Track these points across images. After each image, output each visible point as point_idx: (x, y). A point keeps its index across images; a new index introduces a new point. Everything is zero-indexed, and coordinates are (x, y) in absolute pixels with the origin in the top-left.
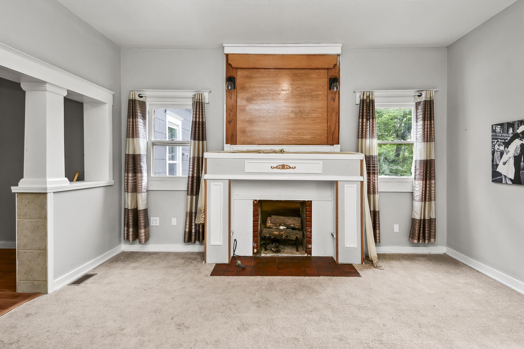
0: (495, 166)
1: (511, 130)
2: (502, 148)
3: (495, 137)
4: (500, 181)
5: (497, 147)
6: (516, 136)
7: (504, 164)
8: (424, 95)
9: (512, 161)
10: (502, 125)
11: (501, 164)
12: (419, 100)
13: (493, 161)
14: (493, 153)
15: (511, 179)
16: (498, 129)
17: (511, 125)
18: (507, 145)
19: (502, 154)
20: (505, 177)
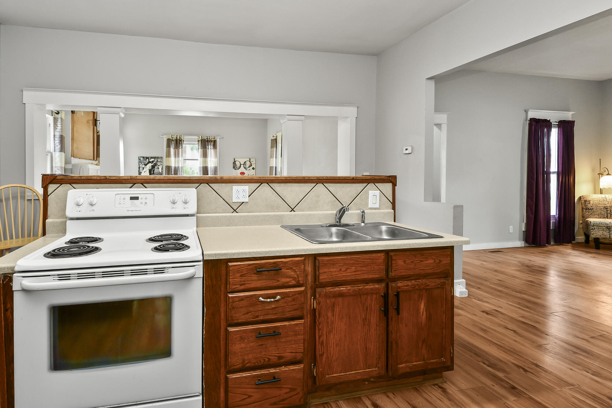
1: (147, 160)
2: (144, 166)
3: (140, 162)
5: (141, 166)
6: (149, 162)
7: (145, 172)
10: (143, 157)
13: (139, 171)
14: (139, 168)
16: (142, 159)
17: (147, 158)
18: (146, 165)
19: (143, 168)
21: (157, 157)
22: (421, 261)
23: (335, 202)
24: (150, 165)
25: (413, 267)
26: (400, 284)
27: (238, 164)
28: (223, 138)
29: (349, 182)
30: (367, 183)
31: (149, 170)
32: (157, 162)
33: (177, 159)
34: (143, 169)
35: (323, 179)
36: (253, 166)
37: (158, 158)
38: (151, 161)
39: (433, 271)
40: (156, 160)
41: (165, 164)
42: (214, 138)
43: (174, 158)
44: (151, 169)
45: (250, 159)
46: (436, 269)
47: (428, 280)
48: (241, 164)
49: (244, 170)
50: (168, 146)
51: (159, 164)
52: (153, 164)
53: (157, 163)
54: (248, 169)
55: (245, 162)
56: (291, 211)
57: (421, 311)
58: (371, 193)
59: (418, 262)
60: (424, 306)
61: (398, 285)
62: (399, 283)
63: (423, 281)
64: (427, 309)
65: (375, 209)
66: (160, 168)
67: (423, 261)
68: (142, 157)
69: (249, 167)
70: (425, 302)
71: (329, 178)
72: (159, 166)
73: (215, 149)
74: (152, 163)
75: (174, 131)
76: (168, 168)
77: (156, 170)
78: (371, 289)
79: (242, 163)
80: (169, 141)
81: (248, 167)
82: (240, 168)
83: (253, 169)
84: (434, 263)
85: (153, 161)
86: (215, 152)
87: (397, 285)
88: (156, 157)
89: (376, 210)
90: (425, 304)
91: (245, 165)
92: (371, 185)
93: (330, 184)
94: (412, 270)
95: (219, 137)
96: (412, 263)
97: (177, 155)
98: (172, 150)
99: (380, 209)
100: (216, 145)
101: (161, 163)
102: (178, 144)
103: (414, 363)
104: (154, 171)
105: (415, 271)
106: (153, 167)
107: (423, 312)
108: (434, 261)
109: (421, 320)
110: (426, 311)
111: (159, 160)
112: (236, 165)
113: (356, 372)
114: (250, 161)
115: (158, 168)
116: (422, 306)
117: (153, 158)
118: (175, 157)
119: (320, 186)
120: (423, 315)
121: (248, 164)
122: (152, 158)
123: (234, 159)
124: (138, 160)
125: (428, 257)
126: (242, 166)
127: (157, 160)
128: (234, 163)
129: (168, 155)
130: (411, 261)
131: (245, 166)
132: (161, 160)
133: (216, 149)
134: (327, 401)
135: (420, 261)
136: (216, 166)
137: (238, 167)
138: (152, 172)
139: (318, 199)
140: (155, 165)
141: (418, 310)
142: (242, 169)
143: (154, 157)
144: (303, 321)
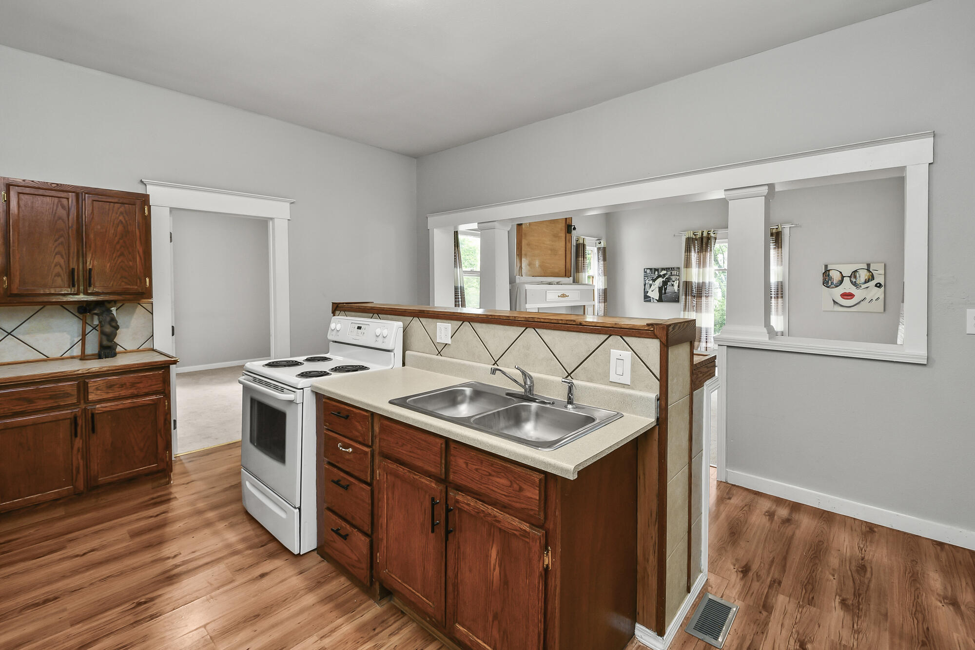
0: (646, 292)
1: (657, 273)
2: (651, 282)
3: (646, 276)
4: (650, 301)
5: (647, 282)
6: (659, 276)
7: (652, 291)
8: (602, 243)
9: (657, 289)
10: (651, 269)
11: (650, 291)
12: (599, 246)
13: (644, 289)
14: (645, 285)
15: (656, 300)
16: (648, 271)
17: (656, 270)
18: (654, 280)
19: (651, 285)
20: (653, 298)
21: (671, 268)
22: (490, 475)
23: (551, 360)
24: (660, 280)
25: (478, 479)
26: (460, 497)
27: (835, 276)
28: (797, 226)
29: (572, 330)
30: (608, 334)
31: (659, 287)
32: (672, 275)
33: (701, 270)
34: (650, 287)
35: (533, 320)
36: (879, 279)
37: (673, 269)
38: (662, 274)
39: (510, 502)
40: (669, 273)
41: (683, 279)
42: (777, 228)
43: (697, 269)
44: (662, 287)
45: (869, 265)
46: (515, 499)
47: (502, 513)
48: (843, 277)
49: (852, 289)
50: (688, 250)
51: (673, 278)
52: (665, 278)
53: (672, 277)
54: (864, 286)
55: (856, 271)
56: (494, 365)
57: (493, 562)
58: (615, 353)
59: (485, 473)
60: (497, 555)
61: (457, 497)
62: (460, 495)
63: (494, 510)
64: (501, 564)
65: (623, 385)
66: (676, 284)
67: (493, 476)
68: (649, 269)
69: (866, 282)
70: (498, 550)
71: (542, 320)
72: (674, 281)
73: (778, 248)
74: (663, 278)
75: (697, 224)
76: (687, 285)
77: (669, 289)
78: (426, 485)
79: (847, 272)
80: (689, 242)
81: (863, 280)
82: (840, 285)
83: (879, 287)
84: (510, 487)
85: (664, 275)
86: (778, 253)
87: (455, 497)
88: (669, 268)
89: (624, 387)
90: (498, 553)
91: (855, 277)
92: (615, 339)
93: (545, 331)
94: (476, 483)
95: (787, 226)
96: (477, 471)
97: (702, 263)
98: (694, 256)
99: (633, 389)
100: (780, 241)
101: (678, 277)
102: (704, 246)
103: (479, 641)
104: (666, 289)
105: (481, 487)
106: (665, 283)
107: (495, 566)
108: (510, 484)
109: (492, 577)
110: (500, 566)
111: (674, 272)
112: (830, 278)
113: (412, 590)
114: (868, 270)
115: (673, 285)
116: (494, 553)
117: (665, 270)
118: (699, 267)
119: (530, 331)
120: (494, 569)
121: (863, 275)
122: (663, 269)
123: (826, 266)
124: (643, 273)
125: (501, 473)
126: (847, 280)
127: (671, 273)
128: (826, 273)
129: (688, 264)
130: (476, 467)
131: (854, 280)
132: (678, 272)
133: (780, 249)
134: (406, 613)
135: (488, 474)
136: (781, 280)
137: (835, 282)
138: (663, 291)
139: (527, 351)
140: (668, 280)
141: (487, 556)
142: (847, 286)
143: (667, 268)
144: (368, 488)
